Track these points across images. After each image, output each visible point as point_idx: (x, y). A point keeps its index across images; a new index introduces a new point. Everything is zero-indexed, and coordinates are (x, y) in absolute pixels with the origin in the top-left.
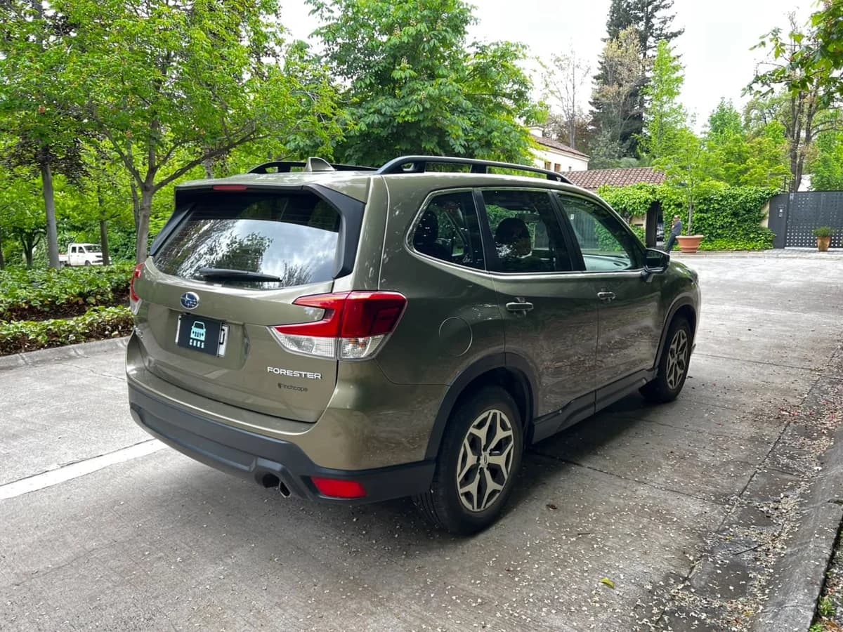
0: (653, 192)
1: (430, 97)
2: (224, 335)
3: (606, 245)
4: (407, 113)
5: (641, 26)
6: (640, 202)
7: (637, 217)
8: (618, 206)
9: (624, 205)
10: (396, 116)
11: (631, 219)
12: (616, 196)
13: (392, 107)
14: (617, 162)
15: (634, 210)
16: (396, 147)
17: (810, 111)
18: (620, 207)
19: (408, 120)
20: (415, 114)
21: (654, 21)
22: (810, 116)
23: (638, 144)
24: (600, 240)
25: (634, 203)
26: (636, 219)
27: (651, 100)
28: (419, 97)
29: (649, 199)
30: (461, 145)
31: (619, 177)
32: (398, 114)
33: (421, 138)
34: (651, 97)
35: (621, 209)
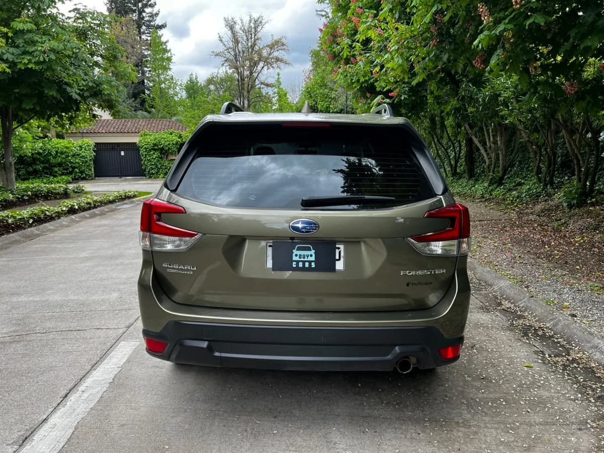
0: (180, 137)
1: (52, 50)
2: (340, 252)
3: (152, 174)
4: (30, 61)
5: (135, 16)
6: (173, 144)
7: (172, 154)
8: (158, 146)
9: (162, 146)
10: (18, 62)
11: (167, 156)
12: (155, 139)
13: (13, 54)
14: (134, 114)
15: (169, 149)
16: (15, 91)
17: (248, 89)
18: (159, 147)
19: (32, 67)
20: (38, 63)
21: (144, 14)
22: (248, 92)
23: (145, 102)
24: (147, 170)
25: (169, 144)
26: (171, 155)
27: (150, 71)
28: (43, 49)
29: (179, 141)
30: (76, 92)
31: (145, 125)
32: (19, 61)
33: (43, 84)
34: (150, 69)
35: (160, 148)
